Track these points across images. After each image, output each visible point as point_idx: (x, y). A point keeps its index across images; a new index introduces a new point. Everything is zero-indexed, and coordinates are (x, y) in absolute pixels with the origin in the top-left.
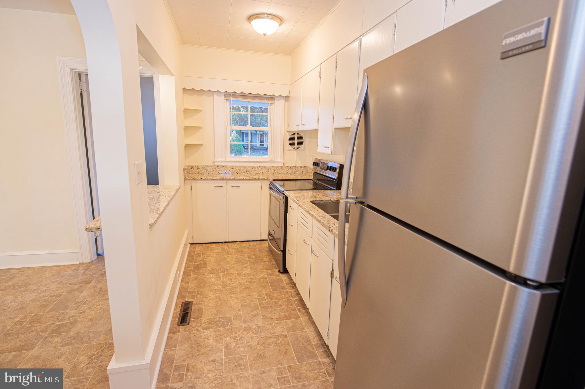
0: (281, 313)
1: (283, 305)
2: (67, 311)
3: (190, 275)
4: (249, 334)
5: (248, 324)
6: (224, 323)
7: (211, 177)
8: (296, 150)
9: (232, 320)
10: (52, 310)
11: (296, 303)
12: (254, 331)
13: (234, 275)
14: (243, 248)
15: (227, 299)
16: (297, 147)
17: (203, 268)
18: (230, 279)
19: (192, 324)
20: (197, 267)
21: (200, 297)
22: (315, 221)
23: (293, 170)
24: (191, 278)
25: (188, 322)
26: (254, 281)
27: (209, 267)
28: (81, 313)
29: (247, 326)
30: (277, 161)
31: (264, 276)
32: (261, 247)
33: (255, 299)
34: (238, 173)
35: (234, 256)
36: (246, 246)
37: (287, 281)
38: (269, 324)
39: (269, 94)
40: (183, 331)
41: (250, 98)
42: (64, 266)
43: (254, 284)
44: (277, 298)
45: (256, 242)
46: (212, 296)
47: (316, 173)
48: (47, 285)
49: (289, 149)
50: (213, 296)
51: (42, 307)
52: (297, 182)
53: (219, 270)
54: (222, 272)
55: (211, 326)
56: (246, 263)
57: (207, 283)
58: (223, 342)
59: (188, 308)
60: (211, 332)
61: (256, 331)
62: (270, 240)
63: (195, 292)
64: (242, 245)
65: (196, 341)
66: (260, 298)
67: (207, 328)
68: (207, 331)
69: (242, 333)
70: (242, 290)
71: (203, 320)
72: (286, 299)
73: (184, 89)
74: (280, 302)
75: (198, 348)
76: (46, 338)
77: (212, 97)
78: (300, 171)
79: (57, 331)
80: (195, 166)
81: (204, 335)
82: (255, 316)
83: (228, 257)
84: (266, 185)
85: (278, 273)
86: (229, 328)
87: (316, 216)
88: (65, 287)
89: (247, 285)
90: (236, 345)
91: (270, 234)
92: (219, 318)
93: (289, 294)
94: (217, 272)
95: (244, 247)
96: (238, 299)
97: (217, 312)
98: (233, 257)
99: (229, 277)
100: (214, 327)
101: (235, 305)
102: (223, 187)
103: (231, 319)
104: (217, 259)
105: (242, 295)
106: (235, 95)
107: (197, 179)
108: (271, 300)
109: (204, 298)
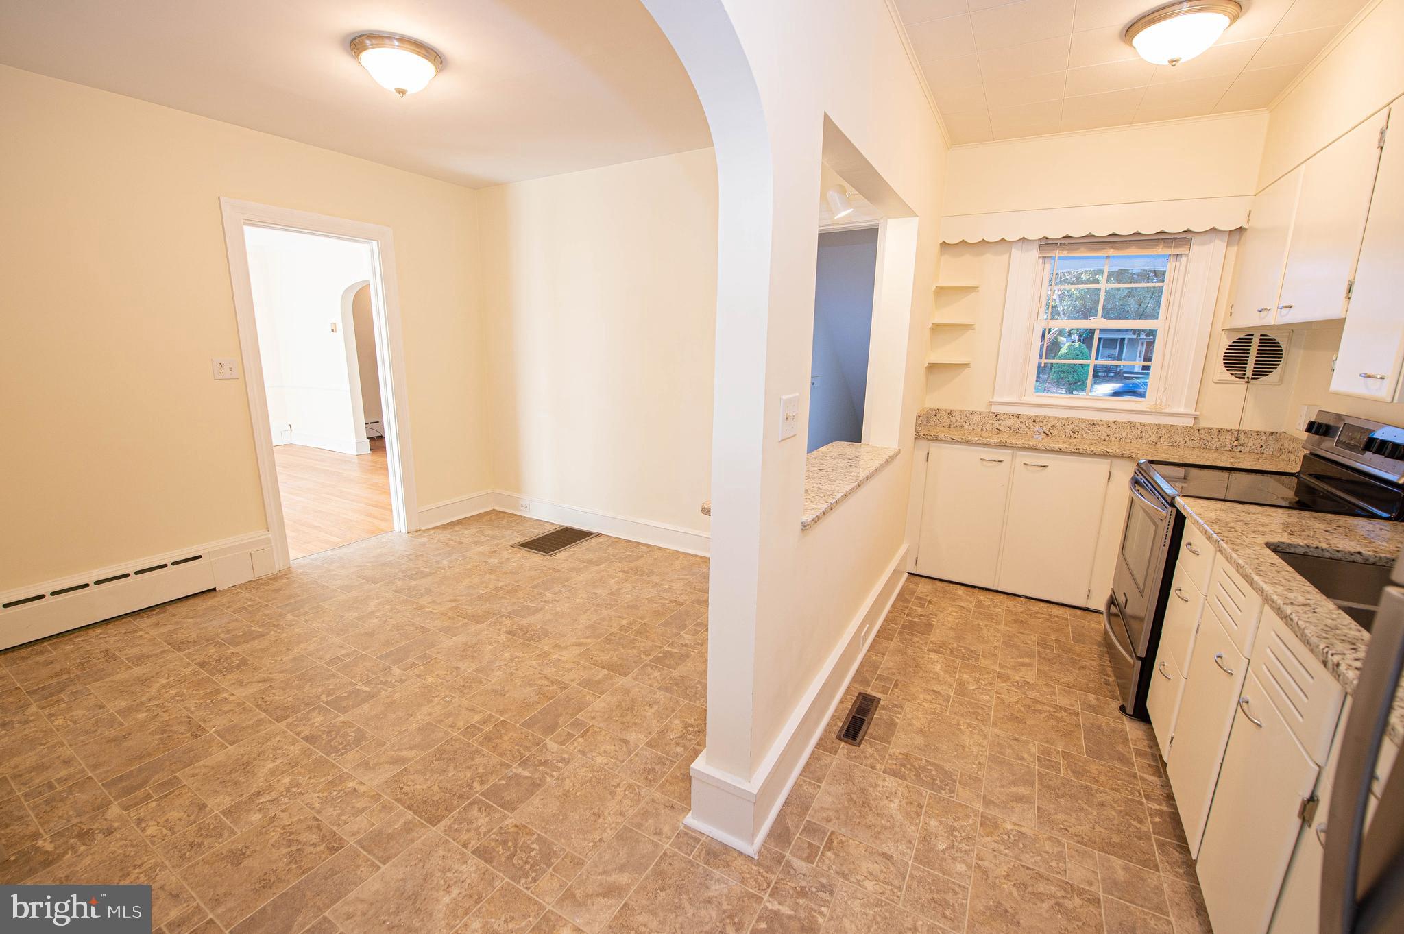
0: (1097, 828)
1: (1112, 807)
2: (682, 633)
3: (891, 641)
4: (989, 839)
5: (993, 812)
6: (934, 779)
7: (977, 439)
8: (1248, 382)
9: (956, 782)
10: (666, 624)
11: (1157, 820)
12: (1005, 837)
13: (991, 676)
14: (1031, 615)
15: (959, 724)
16: (1253, 375)
17: (923, 633)
18: (978, 680)
19: (867, 748)
20: (910, 628)
21: (898, 697)
22: (1268, 611)
23: (1227, 440)
24: (891, 646)
25: (858, 741)
26: (1039, 707)
27: (934, 638)
28: (698, 644)
29: (991, 815)
30: (1175, 410)
31: (1073, 706)
32: (1083, 627)
33: (1032, 755)
34: (1047, 435)
35: (1001, 627)
36: (1039, 613)
37: (1143, 745)
38: (1052, 842)
39: (1174, 228)
40: (844, 755)
41: (1112, 248)
42: (701, 557)
43: (1039, 715)
44: (1096, 781)
45: (1072, 610)
46: (924, 704)
47: (1312, 458)
48: (672, 581)
49: (1222, 378)
50: (927, 705)
51: (657, 614)
52: (1235, 475)
53: (956, 649)
54: (963, 657)
55: (905, 772)
56: (1031, 656)
57: (921, 669)
58: (921, 825)
59: (867, 711)
60: (900, 785)
61: (1011, 840)
62: (1110, 615)
63: (891, 680)
64: (1032, 608)
65: (863, 791)
66: (1045, 758)
67: (894, 774)
68: (892, 779)
69: (971, 825)
70: (1000, 719)
71: (891, 751)
72: (1126, 794)
73: (944, 244)
74: (1104, 794)
75: (862, 809)
76: (646, 666)
77: (1007, 255)
78: (1252, 444)
79: (661, 661)
80: (946, 411)
81: (883, 787)
82: (1019, 799)
83: (986, 625)
84: (1124, 473)
85: (1118, 713)
86: (944, 799)
87: (1275, 597)
88: (692, 593)
89: (1019, 710)
90: (947, 849)
91: (1112, 602)
92: (927, 761)
93: (1137, 785)
94: (952, 652)
95: (1034, 615)
96: (985, 736)
97: (926, 746)
98: (999, 631)
99: (977, 675)
100: (911, 778)
101: (974, 749)
102: (1003, 463)
103: (955, 778)
104: (959, 622)
105: (997, 731)
106: (1068, 243)
107: (943, 439)
108: (1078, 778)
109: (907, 703)
